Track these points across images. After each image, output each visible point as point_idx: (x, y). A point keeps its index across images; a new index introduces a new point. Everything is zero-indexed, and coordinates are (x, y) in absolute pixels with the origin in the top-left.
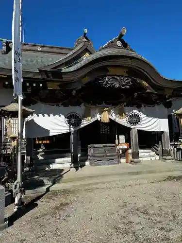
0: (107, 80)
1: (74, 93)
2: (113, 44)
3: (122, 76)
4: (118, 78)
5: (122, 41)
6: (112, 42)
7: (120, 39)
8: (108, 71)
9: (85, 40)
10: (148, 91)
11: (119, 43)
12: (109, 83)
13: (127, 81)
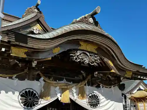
0: (78, 54)
1: (34, 64)
2: (86, 19)
3: (92, 53)
4: (88, 54)
5: (94, 19)
6: (85, 18)
7: (92, 16)
8: (80, 45)
9: (36, 10)
10: (113, 71)
11: (91, 20)
12: (80, 57)
13: (96, 59)
